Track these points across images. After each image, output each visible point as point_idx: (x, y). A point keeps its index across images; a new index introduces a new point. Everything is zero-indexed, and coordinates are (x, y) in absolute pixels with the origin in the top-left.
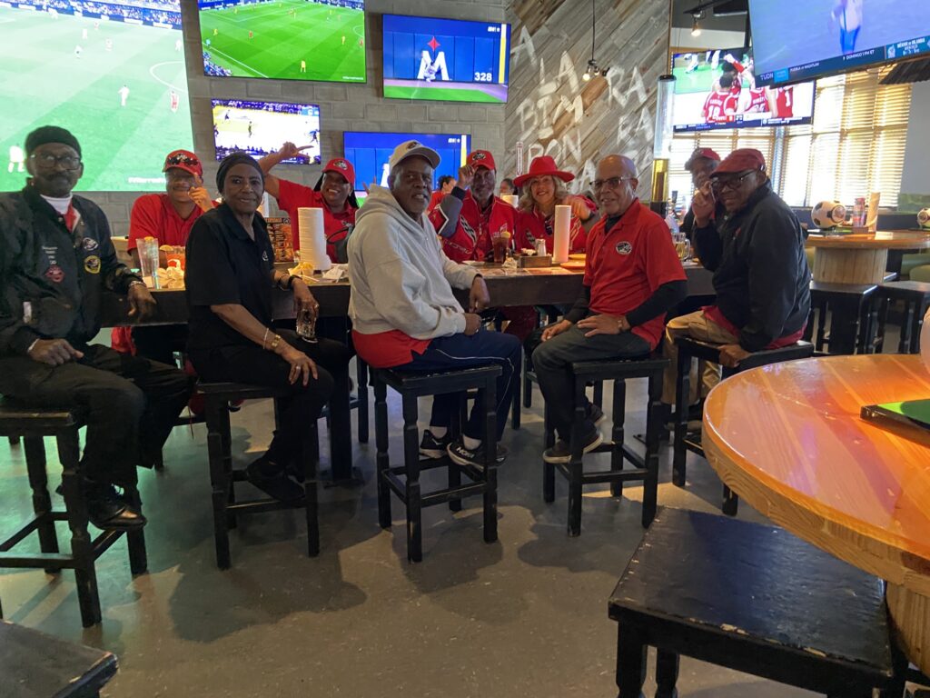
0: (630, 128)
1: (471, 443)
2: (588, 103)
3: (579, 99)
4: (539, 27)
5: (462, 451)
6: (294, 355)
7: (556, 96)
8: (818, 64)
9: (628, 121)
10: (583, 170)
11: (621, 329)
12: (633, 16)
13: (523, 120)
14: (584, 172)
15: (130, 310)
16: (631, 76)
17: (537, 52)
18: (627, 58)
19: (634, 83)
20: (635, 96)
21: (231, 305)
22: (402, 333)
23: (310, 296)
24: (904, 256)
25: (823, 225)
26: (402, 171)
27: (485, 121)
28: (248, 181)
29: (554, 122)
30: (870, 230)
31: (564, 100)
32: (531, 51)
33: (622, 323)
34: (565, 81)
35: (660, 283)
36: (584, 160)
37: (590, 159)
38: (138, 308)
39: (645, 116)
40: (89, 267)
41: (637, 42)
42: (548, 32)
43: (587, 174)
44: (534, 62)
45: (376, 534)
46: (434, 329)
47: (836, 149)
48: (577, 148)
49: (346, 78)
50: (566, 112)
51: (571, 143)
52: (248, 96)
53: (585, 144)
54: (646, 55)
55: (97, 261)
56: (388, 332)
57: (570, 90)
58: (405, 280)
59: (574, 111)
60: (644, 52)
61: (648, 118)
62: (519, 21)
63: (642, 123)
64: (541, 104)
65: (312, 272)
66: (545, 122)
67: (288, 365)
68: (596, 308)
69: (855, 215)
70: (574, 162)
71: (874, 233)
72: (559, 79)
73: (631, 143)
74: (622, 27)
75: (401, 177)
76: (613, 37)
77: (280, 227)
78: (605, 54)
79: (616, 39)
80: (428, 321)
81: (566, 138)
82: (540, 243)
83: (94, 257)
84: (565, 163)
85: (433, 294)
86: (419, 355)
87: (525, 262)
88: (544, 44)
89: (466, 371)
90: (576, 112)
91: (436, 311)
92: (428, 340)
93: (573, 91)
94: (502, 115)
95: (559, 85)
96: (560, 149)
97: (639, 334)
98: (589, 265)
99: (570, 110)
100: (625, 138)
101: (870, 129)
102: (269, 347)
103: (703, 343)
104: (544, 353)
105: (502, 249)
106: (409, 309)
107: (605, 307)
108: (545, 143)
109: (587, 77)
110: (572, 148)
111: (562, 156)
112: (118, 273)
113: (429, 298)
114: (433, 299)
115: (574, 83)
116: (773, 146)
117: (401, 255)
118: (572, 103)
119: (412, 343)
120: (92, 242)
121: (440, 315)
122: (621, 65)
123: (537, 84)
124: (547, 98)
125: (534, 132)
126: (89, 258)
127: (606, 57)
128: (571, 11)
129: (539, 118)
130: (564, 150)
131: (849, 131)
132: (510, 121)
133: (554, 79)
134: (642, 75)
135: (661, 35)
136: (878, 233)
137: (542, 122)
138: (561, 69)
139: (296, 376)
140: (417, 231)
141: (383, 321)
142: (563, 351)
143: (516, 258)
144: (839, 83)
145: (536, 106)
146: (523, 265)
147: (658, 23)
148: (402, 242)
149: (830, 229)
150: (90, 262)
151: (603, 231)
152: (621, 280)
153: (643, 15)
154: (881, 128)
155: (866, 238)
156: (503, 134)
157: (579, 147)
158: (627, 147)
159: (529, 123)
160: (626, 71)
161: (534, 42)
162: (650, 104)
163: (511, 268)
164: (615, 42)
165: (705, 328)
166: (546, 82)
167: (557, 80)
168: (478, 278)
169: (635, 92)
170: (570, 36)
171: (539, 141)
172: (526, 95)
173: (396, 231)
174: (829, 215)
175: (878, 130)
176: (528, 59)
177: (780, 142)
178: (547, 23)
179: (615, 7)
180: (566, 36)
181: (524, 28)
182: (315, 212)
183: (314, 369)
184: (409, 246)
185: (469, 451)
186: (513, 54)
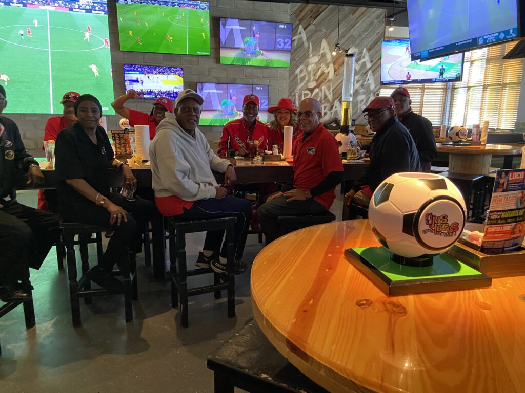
0: (361, 83)
1: (223, 260)
2: (337, 68)
3: (331, 66)
4: (309, 25)
5: (218, 265)
6: (113, 208)
7: (318, 64)
8: (443, 48)
9: (360, 78)
10: (333, 106)
11: (306, 198)
12: (364, 19)
13: (299, 77)
14: (334, 107)
15: (28, 180)
16: (362, 53)
17: (308, 39)
18: (360, 43)
19: (364, 57)
20: (364, 64)
21: (76, 180)
22: (178, 198)
23: (132, 174)
24: (514, 158)
25: (453, 140)
26: (182, 106)
27: (277, 77)
28: (90, 110)
29: (317, 79)
30: (482, 144)
31: (323, 67)
32: (305, 39)
33: (308, 194)
34: (323, 56)
35: (329, 172)
36: (334, 100)
37: (338, 100)
38: (32, 179)
39: (370, 76)
40: (7, 156)
41: (366, 34)
42: (314, 28)
43: (336, 108)
44: (306, 44)
45: (168, 310)
46: (196, 195)
47: (480, 96)
48: (330, 93)
49: (199, 53)
50: (324, 73)
51: (326, 90)
52: (144, 63)
53: (335, 91)
54: (371, 41)
55: (12, 153)
56: (170, 197)
57: (327, 61)
58: (177, 167)
59: (328, 73)
60: (370, 40)
61: (372, 76)
62: (298, 22)
63: (368, 80)
64: (310, 68)
65: (141, 161)
66: (312, 78)
67: (109, 214)
68: (296, 185)
69: (474, 135)
70: (328, 101)
71: (485, 145)
72: (321, 55)
73: (362, 91)
74: (357, 25)
75: (181, 109)
76: (352, 31)
77: (123, 136)
78: (347, 41)
79: (354, 32)
80: (191, 191)
81: (324, 87)
82: (275, 147)
83: (10, 151)
84: (323, 102)
85: (197, 176)
86: (187, 209)
87: (265, 158)
88: (312, 35)
89: (215, 220)
90: (330, 73)
91: (197, 185)
92: (192, 202)
93: (329, 61)
94: (287, 74)
95: (320, 58)
96: (320, 94)
97: (318, 201)
98: (294, 159)
99: (326, 71)
100: (359, 87)
101: (500, 85)
102: (99, 203)
103: (360, 207)
104: (263, 210)
105: (254, 151)
106: (179, 184)
107: (300, 185)
108: (312, 90)
109: (334, 53)
110: (327, 93)
111: (321, 98)
112: (25, 159)
113: (195, 178)
114: (197, 178)
115: (329, 57)
116: (446, 94)
117: (177, 153)
118: (328, 68)
119: (183, 203)
120: (9, 143)
121: (199, 188)
122: (356, 46)
123: (308, 57)
124: (313, 65)
125: (306, 84)
126: (7, 151)
127: (348, 42)
128: (327, 16)
129: (308, 76)
130: (323, 94)
131: (488, 86)
132: (292, 78)
133: (318, 54)
134: (368, 52)
135: (380, 29)
136: (487, 145)
137: (310, 78)
138: (322, 49)
139: (114, 221)
140: (190, 140)
141: (166, 190)
142: (273, 209)
143: (261, 156)
144: (483, 58)
145: (307, 69)
146: (264, 160)
147: (378, 23)
148: (179, 146)
149: (458, 142)
150: (8, 153)
151: (301, 141)
152: (307, 170)
153: (369, 19)
154: (507, 84)
155: (480, 148)
156: (288, 85)
157: (331, 93)
158: (359, 93)
159: (302, 79)
160: (359, 50)
161: (306, 34)
162: (373, 69)
163: (258, 161)
164: (353, 34)
165: (362, 198)
166: (313, 56)
167: (319, 55)
168: (230, 167)
169: (365, 62)
170: (327, 30)
171: (308, 89)
172: (301, 63)
173: (175, 140)
174: (457, 134)
175: (505, 85)
176: (303, 43)
177: (449, 91)
178: (313, 23)
179: (353, 14)
180: (324, 30)
181: (301, 26)
182: (144, 127)
183: (125, 217)
184: (183, 148)
185: (222, 265)
186: (294, 40)
